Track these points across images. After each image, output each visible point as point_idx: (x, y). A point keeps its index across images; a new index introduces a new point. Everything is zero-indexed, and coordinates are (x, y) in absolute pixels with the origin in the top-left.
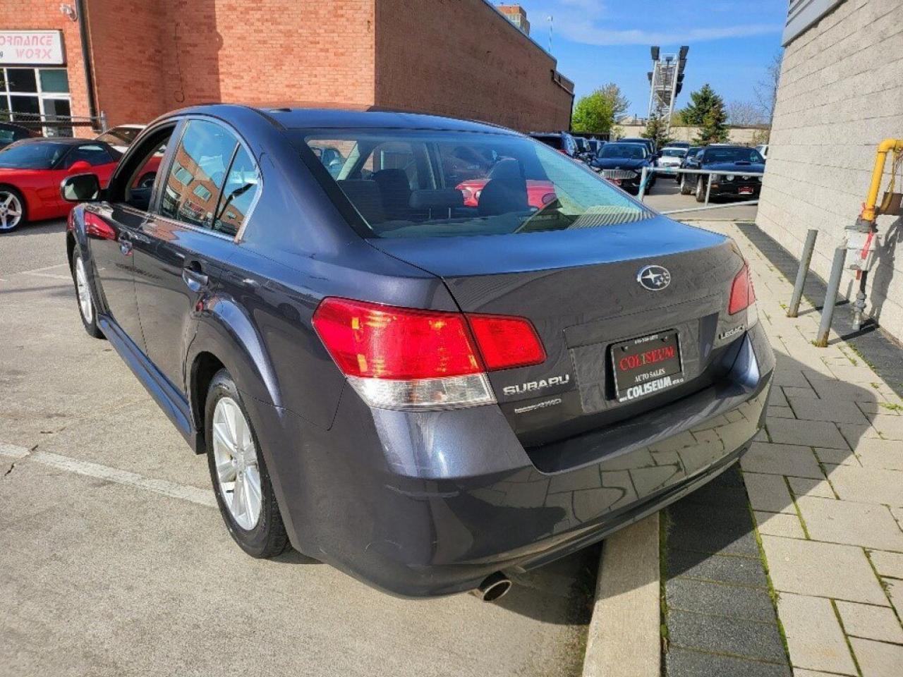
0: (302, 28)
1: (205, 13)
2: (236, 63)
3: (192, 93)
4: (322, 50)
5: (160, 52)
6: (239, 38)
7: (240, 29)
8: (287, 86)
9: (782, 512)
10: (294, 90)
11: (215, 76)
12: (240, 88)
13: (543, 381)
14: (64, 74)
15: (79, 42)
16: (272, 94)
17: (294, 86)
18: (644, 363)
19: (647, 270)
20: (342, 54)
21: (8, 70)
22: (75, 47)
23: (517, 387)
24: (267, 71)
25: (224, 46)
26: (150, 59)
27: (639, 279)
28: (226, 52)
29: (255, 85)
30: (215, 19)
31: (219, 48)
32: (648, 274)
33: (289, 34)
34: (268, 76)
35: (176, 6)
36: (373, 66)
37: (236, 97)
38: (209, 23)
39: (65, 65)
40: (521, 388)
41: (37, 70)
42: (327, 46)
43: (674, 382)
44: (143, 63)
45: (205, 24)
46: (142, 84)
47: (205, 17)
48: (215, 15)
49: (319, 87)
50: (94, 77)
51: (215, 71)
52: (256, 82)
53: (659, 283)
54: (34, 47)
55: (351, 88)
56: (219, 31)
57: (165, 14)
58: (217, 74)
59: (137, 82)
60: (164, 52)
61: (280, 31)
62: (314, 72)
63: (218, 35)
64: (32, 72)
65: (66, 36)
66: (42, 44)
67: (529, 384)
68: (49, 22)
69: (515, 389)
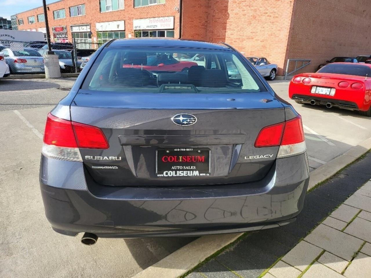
0: (261, 7)
1: (224, 5)
2: (233, 24)
3: (215, 38)
4: (268, 16)
5: (207, 22)
6: (236, 14)
7: (237, 10)
8: (251, 33)
9: (295, 267)
10: (254, 34)
11: (225, 30)
12: (233, 34)
13: (106, 157)
14: (173, 32)
15: (179, 21)
16: (245, 36)
17: (254, 32)
18: (181, 161)
19: (180, 115)
20: (277, 17)
21: (158, 31)
22: (178, 22)
23: (92, 157)
24: (244, 27)
25: (230, 17)
26: (203, 25)
27: (172, 119)
28: (230, 21)
29: (239, 33)
30: (228, 7)
31: (227, 19)
32: (180, 117)
33: (255, 10)
34: (244, 29)
35: (215, 4)
36: (290, 21)
37: (231, 38)
38: (226, 9)
39: (174, 29)
40: (94, 158)
41: (166, 31)
42: (271, 14)
43: (201, 175)
44: (200, 27)
45: (224, 9)
46: (198, 35)
47: (224, 7)
48: (228, 6)
49: (265, 32)
50: (182, 33)
51: (225, 28)
52: (239, 31)
53: (185, 122)
54: (166, 23)
55: (278, 32)
56: (228, 12)
57: (211, 7)
58: (226, 29)
59: (196, 34)
60: (208, 22)
61: (252, 10)
62: (264, 26)
63: (228, 13)
64: (164, 32)
65: (175, 18)
66: (168, 22)
67: (98, 157)
68: (171, 14)
69: (91, 157)
